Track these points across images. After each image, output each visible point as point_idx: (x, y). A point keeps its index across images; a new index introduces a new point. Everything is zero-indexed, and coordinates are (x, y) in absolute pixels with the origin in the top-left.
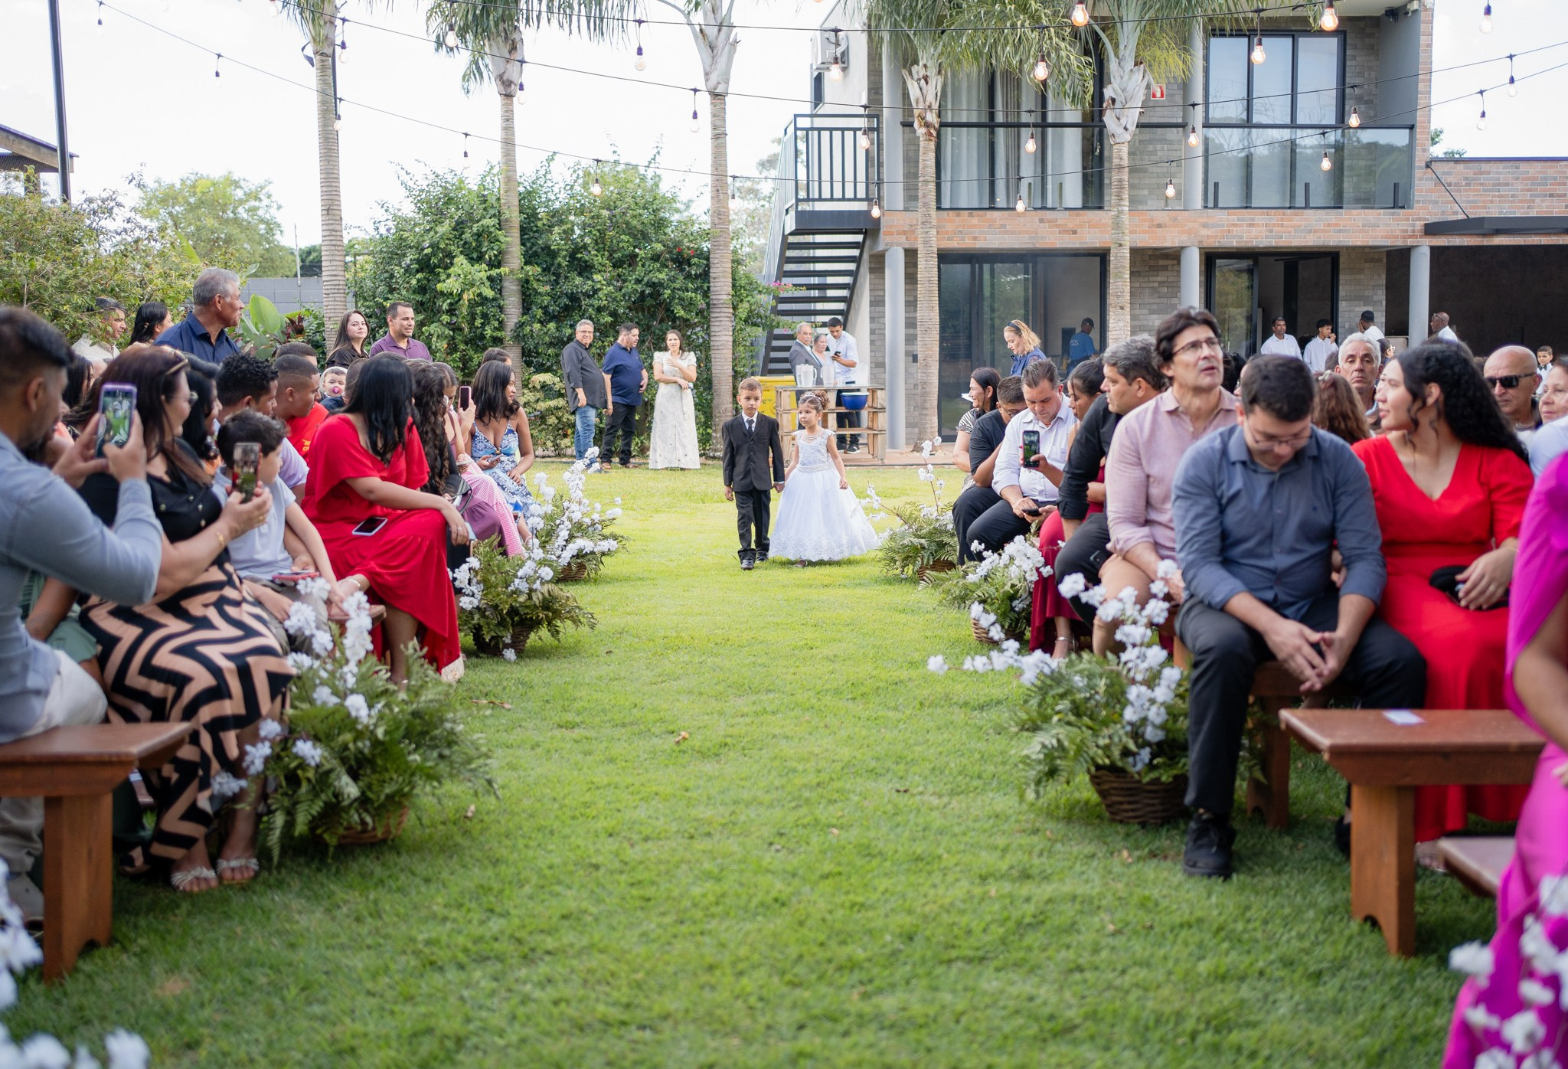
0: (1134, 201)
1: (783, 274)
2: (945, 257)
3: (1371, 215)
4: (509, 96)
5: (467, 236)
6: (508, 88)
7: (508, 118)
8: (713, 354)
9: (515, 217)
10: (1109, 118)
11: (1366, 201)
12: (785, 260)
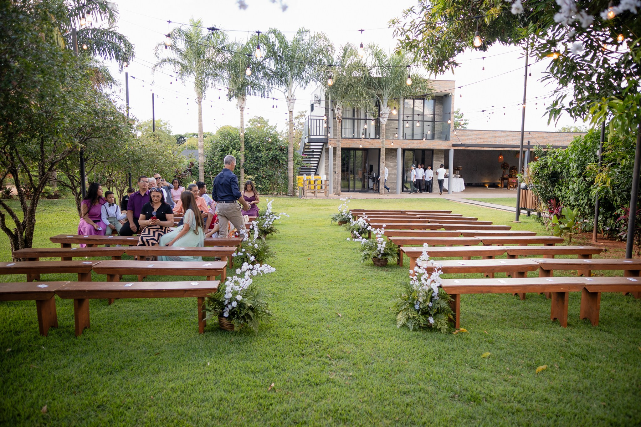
0: (386, 137)
1: (304, 152)
2: (343, 149)
3: (441, 142)
4: (242, 111)
5: (232, 143)
6: (242, 109)
7: (242, 116)
8: (289, 171)
9: (244, 140)
10: (381, 119)
11: (440, 139)
12: (305, 148)
